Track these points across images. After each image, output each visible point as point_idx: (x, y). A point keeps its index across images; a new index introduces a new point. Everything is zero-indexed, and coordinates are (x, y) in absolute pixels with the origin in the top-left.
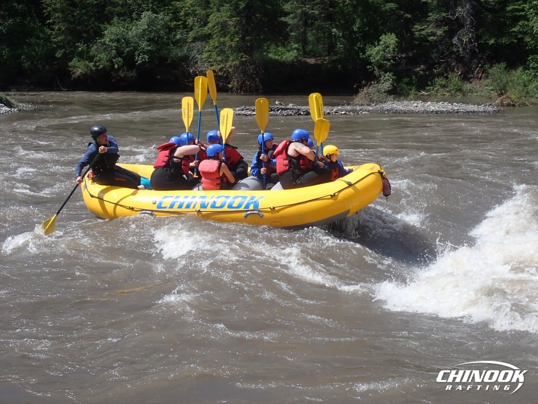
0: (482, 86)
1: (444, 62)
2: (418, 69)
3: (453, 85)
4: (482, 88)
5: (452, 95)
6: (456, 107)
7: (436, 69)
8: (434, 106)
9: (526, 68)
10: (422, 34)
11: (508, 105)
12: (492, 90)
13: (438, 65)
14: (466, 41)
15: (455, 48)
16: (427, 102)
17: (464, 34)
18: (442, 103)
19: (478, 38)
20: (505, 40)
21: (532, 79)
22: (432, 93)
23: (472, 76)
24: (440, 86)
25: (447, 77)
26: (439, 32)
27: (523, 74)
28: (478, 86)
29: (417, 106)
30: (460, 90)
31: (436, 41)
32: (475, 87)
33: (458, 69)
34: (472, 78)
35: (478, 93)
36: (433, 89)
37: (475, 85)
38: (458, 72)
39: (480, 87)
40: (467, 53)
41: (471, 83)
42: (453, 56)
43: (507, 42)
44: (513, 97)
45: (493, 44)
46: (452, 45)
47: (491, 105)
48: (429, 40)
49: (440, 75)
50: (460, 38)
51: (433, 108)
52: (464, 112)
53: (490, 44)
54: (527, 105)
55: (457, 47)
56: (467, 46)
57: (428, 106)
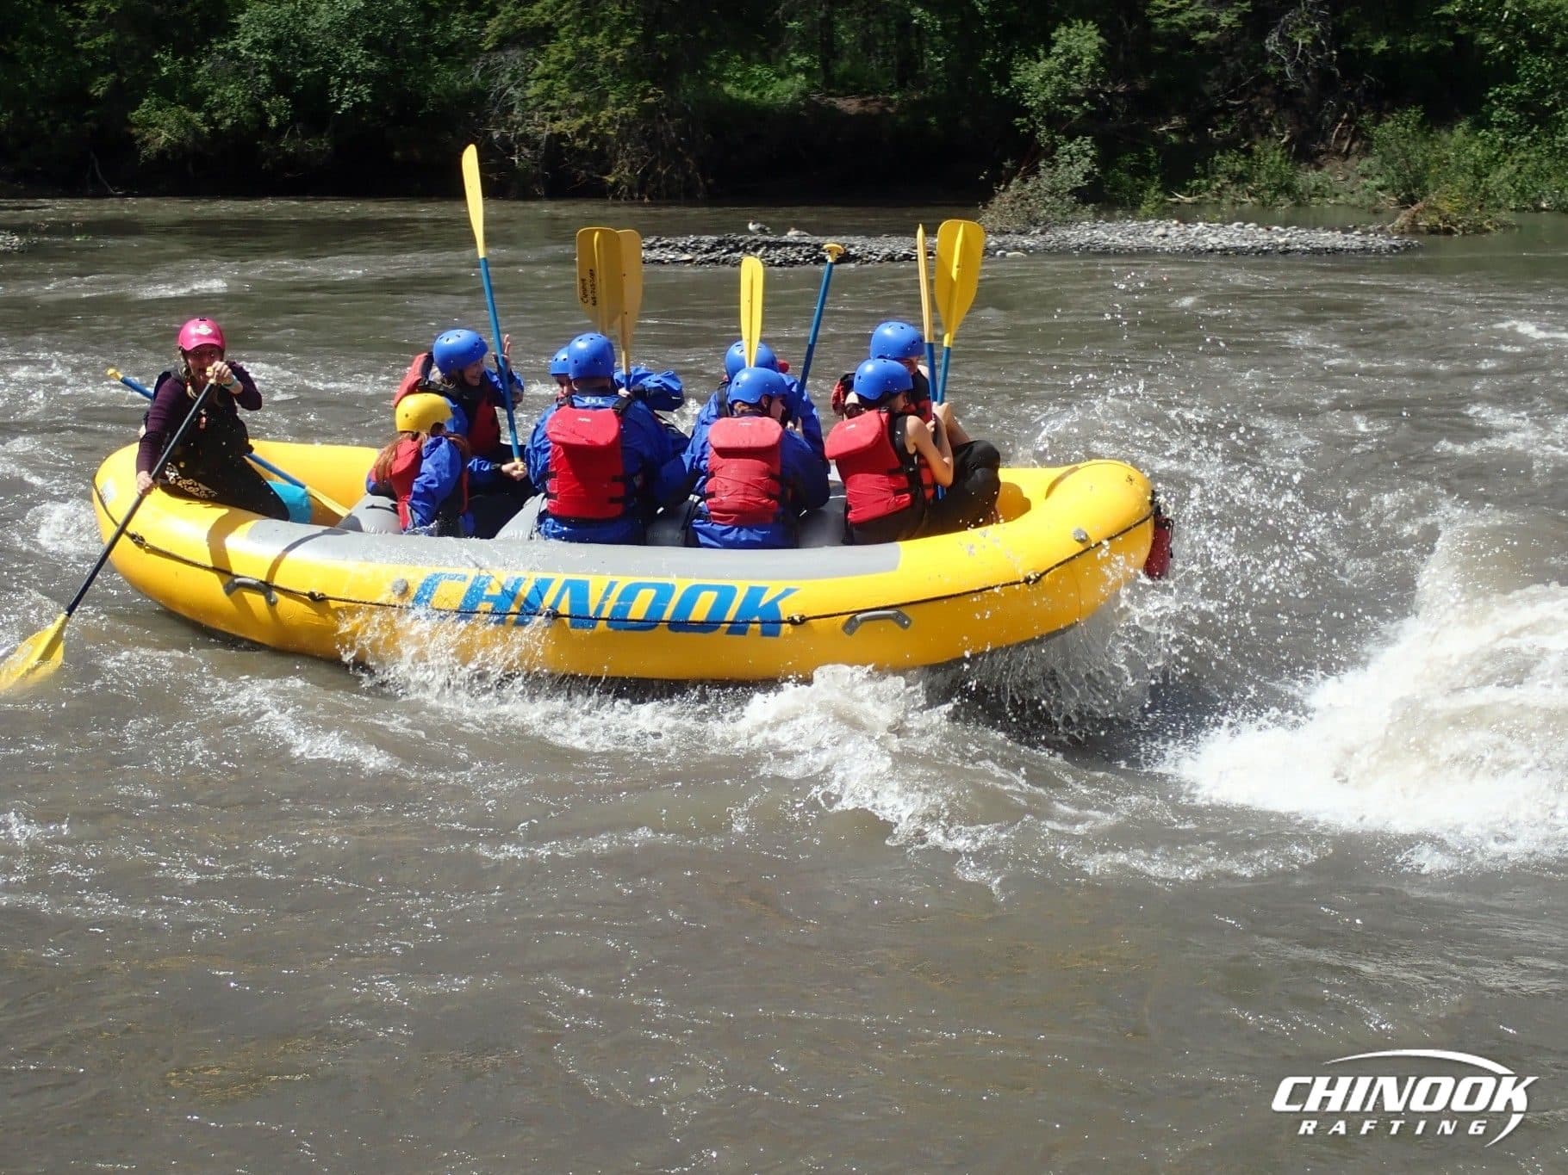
0: (1353, 175)
1: (1240, 107)
2: (1164, 129)
3: (1268, 173)
4: (1351, 181)
5: (1264, 204)
6: (1280, 237)
7: (1216, 128)
8: (1215, 235)
9: (1482, 123)
10: (1177, 25)
11: (1433, 230)
12: (1381, 188)
13: (1222, 117)
14: (1304, 45)
15: (1274, 65)
16: (1195, 222)
17: (1297, 26)
18: (1239, 227)
19: (1339, 36)
20: (1416, 43)
21: (1497, 155)
22: (1206, 198)
23: (1322, 147)
24: (1230, 178)
25: (1249, 152)
26: (1226, 19)
27: (1471, 142)
28: (1340, 178)
29: (1164, 236)
30: (1287, 189)
31: (1215, 46)
32: (1331, 179)
33: (1282, 129)
34: (1322, 152)
35: (1341, 197)
36: (1208, 188)
37: (1331, 173)
38: (1282, 137)
39: (1346, 179)
40: (1306, 78)
41: (1319, 167)
42: (1267, 89)
43: (1423, 47)
44: (1446, 207)
45: (1383, 52)
46: (1264, 56)
47: (1381, 230)
48: (1195, 42)
49: (1227, 145)
50: (1288, 35)
51: (1215, 241)
52: (1305, 252)
53: (1376, 51)
54: (1488, 231)
55: (1279, 61)
56: (1307, 60)
57: (1197, 234)
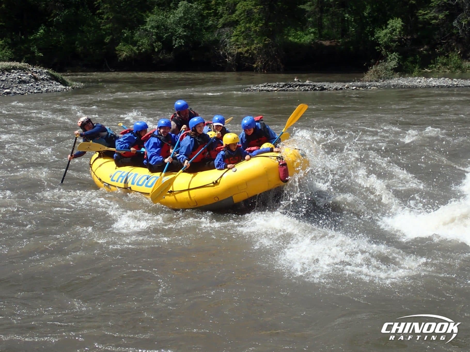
1: (445, 43)
2: (422, 49)
3: (453, 63)
5: (452, 72)
6: (456, 82)
7: (438, 49)
8: (435, 82)
10: (426, 18)
13: (440, 46)
14: (465, 24)
15: (456, 30)
16: (430, 78)
17: (463, 18)
18: (443, 79)
22: (434, 70)
24: (442, 64)
25: (448, 56)
26: (441, 16)
29: (420, 82)
30: (459, 67)
31: (438, 24)
33: (458, 49)
36: (435, 67)
38: (458, 52)
40: (465, 34)
41: (469, 61)
42: (454, 37)
46: (453, 27)
48: (431, 23)
49: (441, 54)
50: (460, 21)
52: (463, 87)
55: (457, 29)
56: (466, 28)
57: (430, 82)
